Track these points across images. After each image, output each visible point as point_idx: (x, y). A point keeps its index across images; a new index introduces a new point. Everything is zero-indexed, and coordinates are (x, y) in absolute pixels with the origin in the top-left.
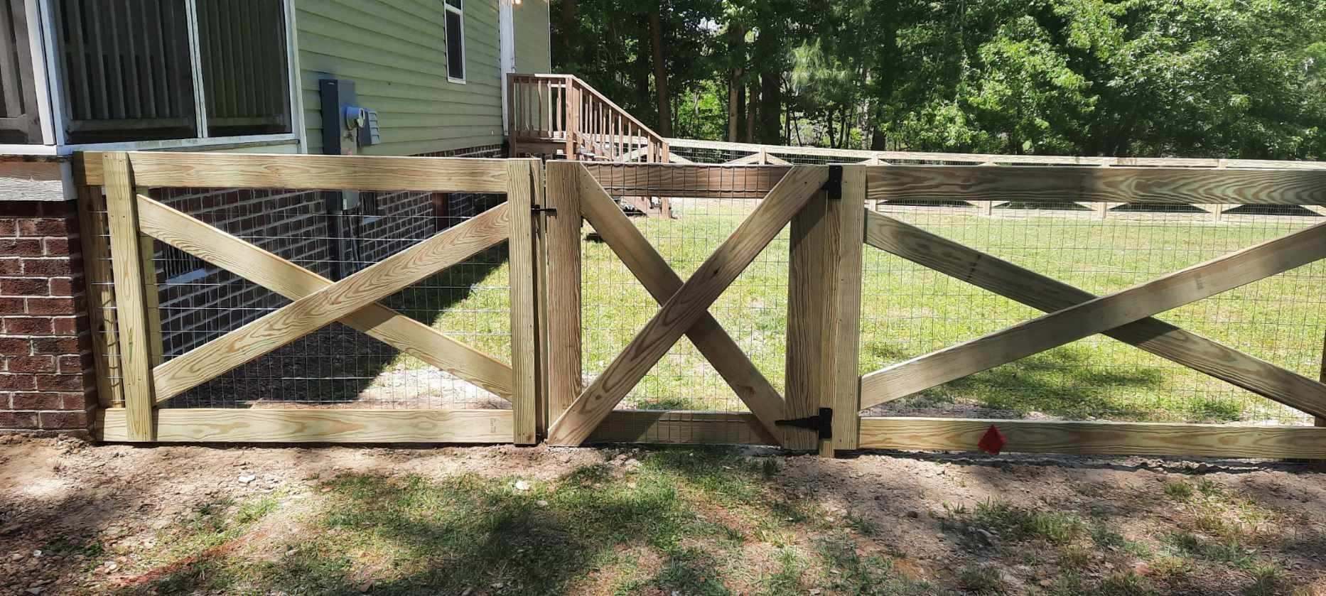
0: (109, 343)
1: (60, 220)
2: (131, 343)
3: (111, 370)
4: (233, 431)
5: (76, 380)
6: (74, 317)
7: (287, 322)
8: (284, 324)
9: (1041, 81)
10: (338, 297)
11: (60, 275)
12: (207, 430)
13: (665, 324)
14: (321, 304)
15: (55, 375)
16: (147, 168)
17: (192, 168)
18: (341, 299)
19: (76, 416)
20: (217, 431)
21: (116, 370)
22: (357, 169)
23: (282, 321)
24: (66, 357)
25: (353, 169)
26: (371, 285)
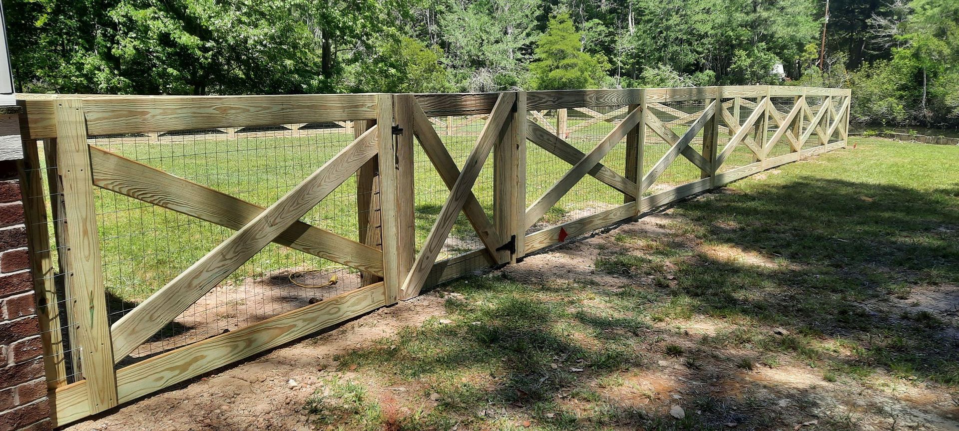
0: (51, 317)
1: (12, 181)
2: (92, 308)
3: (54, 347)
4: (191, 368)
5: (35, 365)
6: (33, 292)
7: (236, 250)
8: (235, 252)
9: (165, 39)
10: (275, 219)
11: (13, 246)
12: (168, 375)
13: (456, 200)
14: (263, 228)
15: (7, 368)
16: (100, 115)
17: (148, 113)
18: (277, 221)
19: (36, 408)
20: (177, 372)
21: (61, 345)
22: (284, 106)
23: (233, 249)
24: (23, 343)
25: (281, 106)
26: (298, 204)
